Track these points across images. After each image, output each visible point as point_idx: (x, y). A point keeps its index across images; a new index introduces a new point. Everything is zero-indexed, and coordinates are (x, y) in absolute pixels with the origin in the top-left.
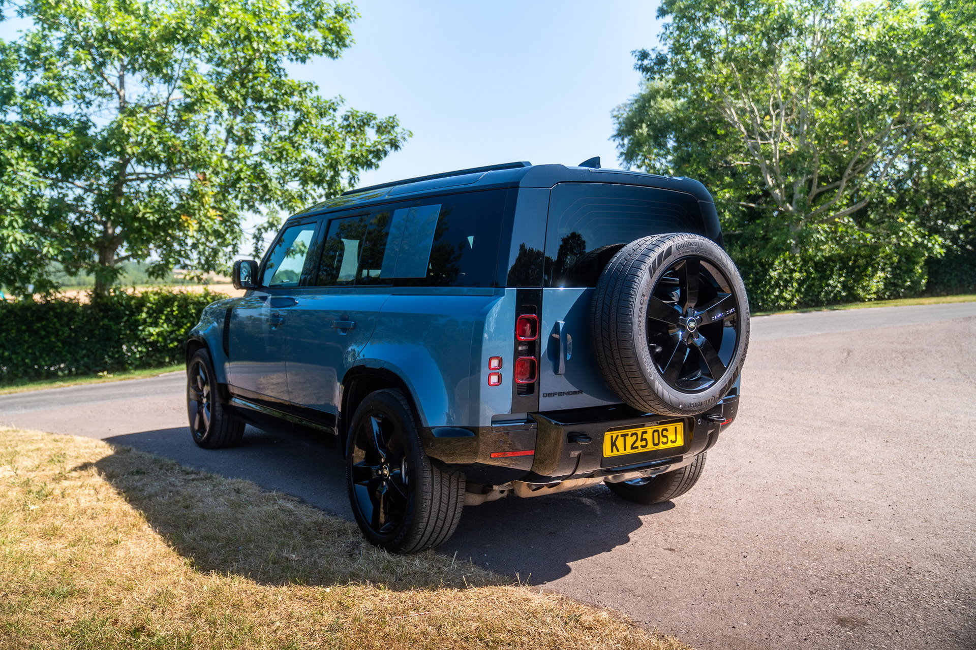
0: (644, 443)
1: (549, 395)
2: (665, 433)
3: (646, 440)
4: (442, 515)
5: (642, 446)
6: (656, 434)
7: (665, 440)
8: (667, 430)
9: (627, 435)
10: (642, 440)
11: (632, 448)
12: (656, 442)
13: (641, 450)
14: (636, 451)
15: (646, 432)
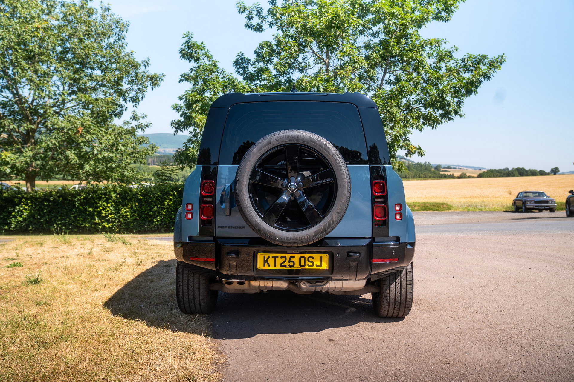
0: (291, 264)
1: (222, 227)
2: (311, 259)
3: (293, 262)
4: (191, 293)
5: (289, 266)
6: (302, 260)
7: (311, 264)
8: (313, 258)
9: (278, 257)
10: (290, 261)
11: (281, 265)
12: (302, 264)
13: (288, 268)
14: (284, 268)
15: (294, 257)
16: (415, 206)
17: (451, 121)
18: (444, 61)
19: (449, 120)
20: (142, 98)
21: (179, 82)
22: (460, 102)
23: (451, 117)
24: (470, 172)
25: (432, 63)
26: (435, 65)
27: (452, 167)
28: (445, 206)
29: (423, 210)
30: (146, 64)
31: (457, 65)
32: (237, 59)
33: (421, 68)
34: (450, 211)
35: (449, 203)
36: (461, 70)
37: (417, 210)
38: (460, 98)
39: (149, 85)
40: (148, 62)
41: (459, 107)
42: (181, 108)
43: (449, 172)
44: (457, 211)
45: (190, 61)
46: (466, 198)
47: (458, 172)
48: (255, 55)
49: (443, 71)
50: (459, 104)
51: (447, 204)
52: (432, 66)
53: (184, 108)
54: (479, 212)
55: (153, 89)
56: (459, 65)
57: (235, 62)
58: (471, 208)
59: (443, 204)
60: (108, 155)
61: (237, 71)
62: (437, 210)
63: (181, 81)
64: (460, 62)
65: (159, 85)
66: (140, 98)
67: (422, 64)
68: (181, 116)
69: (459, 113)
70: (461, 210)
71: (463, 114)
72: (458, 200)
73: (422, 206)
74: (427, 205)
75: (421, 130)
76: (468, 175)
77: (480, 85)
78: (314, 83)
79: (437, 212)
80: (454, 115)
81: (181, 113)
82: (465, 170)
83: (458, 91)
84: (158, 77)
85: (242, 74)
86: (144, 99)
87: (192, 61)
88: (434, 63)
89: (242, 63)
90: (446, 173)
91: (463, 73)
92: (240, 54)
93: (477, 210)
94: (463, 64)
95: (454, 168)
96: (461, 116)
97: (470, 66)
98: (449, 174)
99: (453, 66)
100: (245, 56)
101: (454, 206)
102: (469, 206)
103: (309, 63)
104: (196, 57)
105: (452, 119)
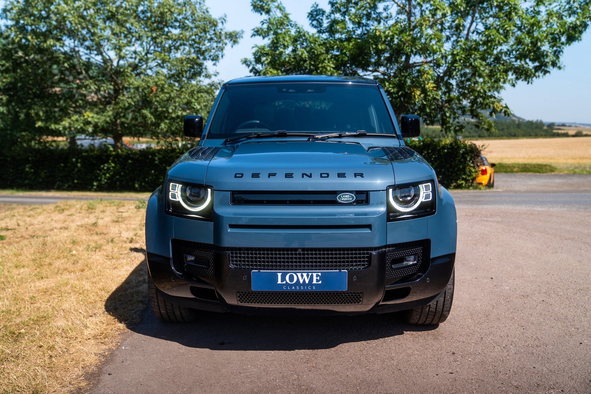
16: (514, 167)
17: (547, 74)
18: (544, 4)
19: (544, 74)
20: (222, 56)
21: (252, 37)
22: (559, 52)
23: (548, 69)
24: (587, 130)
25: (528, 7)
26: (532, 9)
27: (567, 125)
28: (548, 168)
29: (522, 172)
30: (223, 21)
31: (560, 9)
32: (312, 11)
33: (513, 14)
34: (553, 173)
35: (553, 165)
36: (565, 13)
37: (517, 172)
38: (560, 47)
39: (228, 43)
40: (225, 19)
41: (558, 57)
42: (251, 63)
43: (563, 130)
44: (561, 173)
45: (261, 14)
46: (575, 159)
47: (574, 130)
48: (330, 6)
49: (543, 16)
50: (557, 54)
51: (550, 166)
52: (529, 11)
53: (254, 63)
54: (586, 175)
55: (232, 46)
56: (563, 7)
57: (310, 14)
58: (577, 170)
59: (546, 166)
60: (182, 114)
61: (311, 23)
62: (538, 172)
63: (254, 35)
64: (564, 4)
65: (238, 43)
66: (220, 56)
67: (515, 9)
68: (251, 71)
69: (558, 65)
70: (566, 172)
71: (562, 66)
72: (564, 161)
73: (522, 168)
74: (527, 166)
75: (514, 85)
76: (584, 133)
77: (585, 30)
78: (387, 32)
79: (538, 174)
80: (551, 68)
81: (251, 68)
82: (581, 128)
83: (556, 39)
84: (237, 34)
85: (316, 27)
86: (224, 57)
87: (264, 13)
88: (531, 7)
89: (317, 15)
90: (560, 132)
91: (568, 17)
92: (315, 6)
93: (585, 172)
94: (567, 7)
95: (570, 126)
96: (560, 68)
97: (577, 9)
98: (563, 132)
99: (555, 10)
100: (320, 7)
101: (558, 167)
102: (576, 168)
103: (390, 13)
104: (267, 9)
105: (549, 72)
